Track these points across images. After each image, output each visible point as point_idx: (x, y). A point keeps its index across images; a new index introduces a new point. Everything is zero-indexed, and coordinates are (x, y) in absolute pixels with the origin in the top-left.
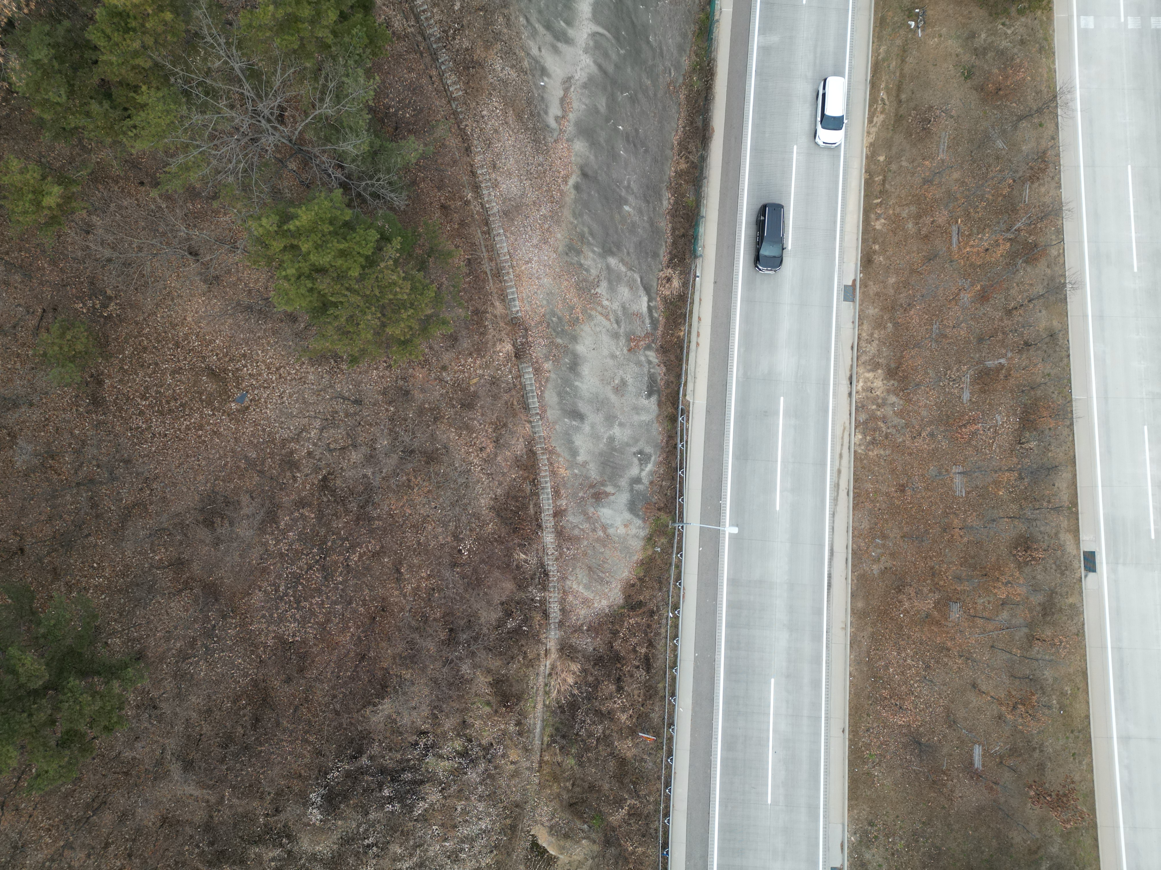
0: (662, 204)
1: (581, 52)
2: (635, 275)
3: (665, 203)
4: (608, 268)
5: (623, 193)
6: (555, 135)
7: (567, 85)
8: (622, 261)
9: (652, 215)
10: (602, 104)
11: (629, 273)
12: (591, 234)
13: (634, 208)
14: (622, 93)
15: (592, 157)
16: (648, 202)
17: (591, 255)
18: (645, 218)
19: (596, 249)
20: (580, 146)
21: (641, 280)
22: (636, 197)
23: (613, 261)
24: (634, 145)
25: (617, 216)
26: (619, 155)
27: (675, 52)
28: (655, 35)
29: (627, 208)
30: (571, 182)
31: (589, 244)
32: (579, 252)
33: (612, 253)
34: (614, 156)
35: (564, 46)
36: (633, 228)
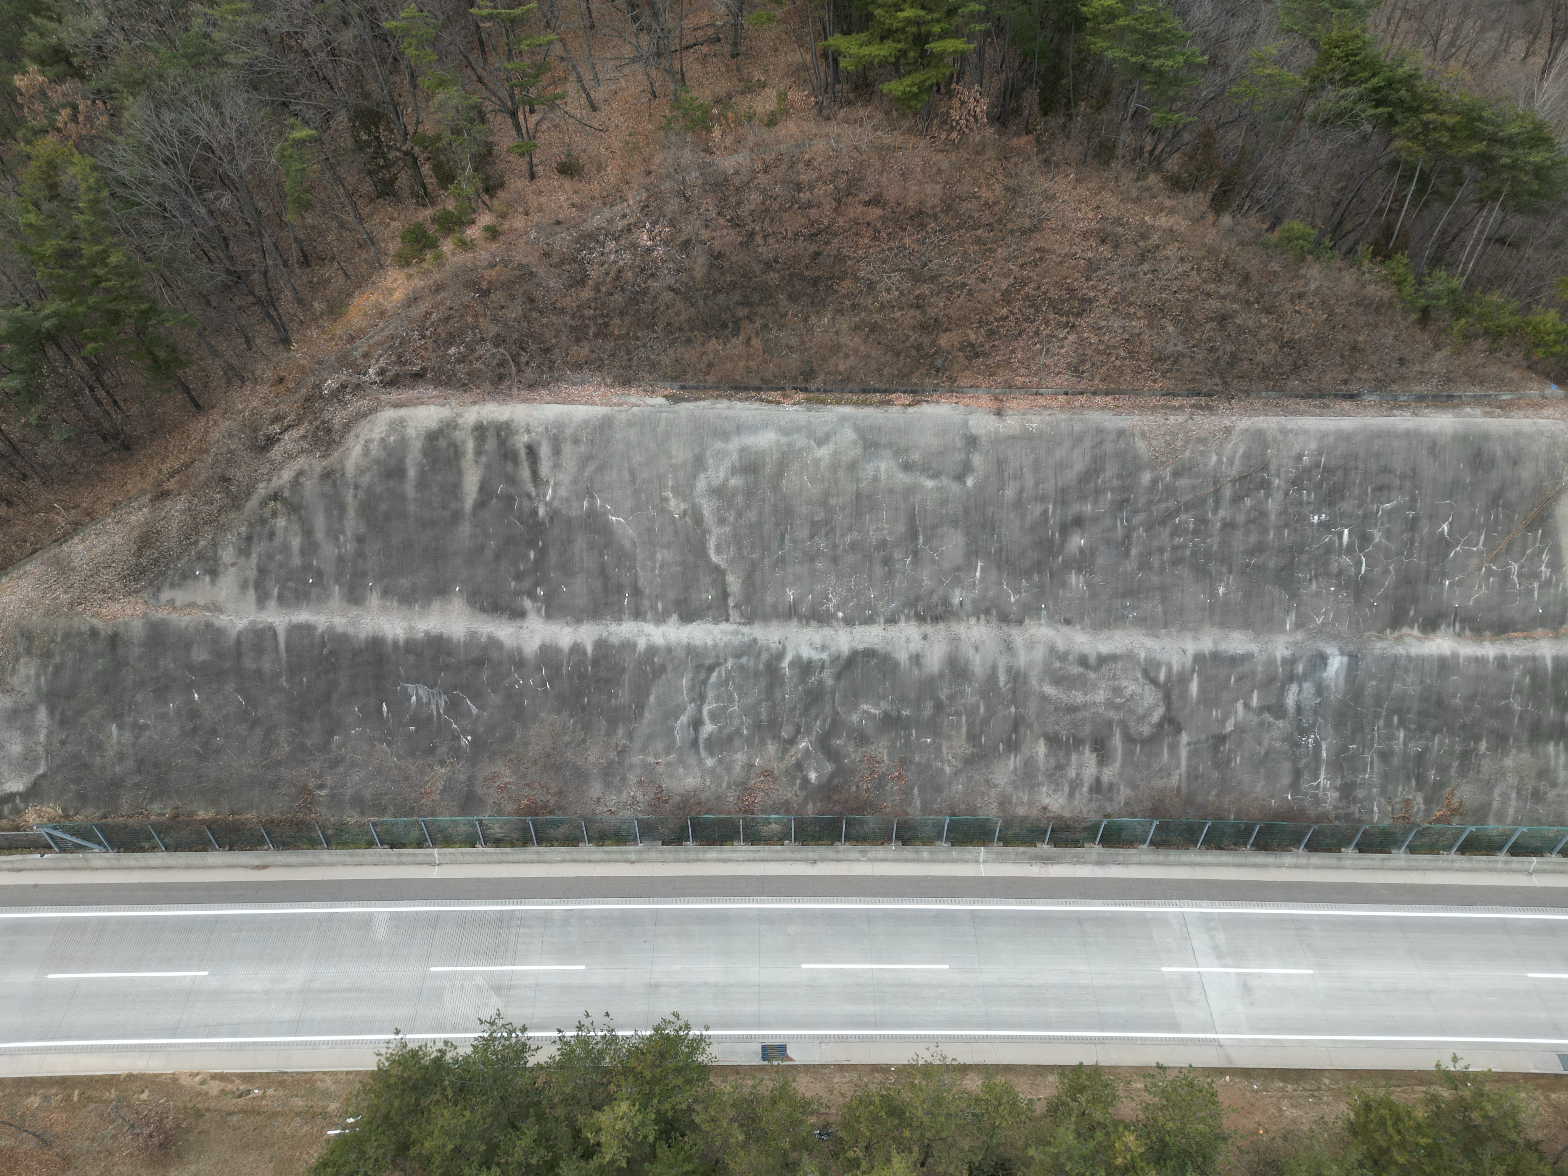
0: (152, 800)
1: (251, 618)
2: (43, 762)
3: (156, 807)
4: (32, 709)
5: (129, 719)
6: (153, 601)
7: (212, 607)
8: (50, 734)
9: (129, 783)
10: (200, 655)
11: (40, 749)
12: (58, 670)
13: (119, 743)
14: (238, 691)
15: (137, 651)
16: (139, 771)
17: (32, 672)
18: (117, 769)
19: (43, 679)
20: (137, 627)
21: (43, 776)
22: (134, 744)
23: (42, 714)
24: (195, 730)
25: (96, 712)
26: (166, 703)
27: (349, 792)
28: (343, 744)
29: (114, 728)
30: (95, 621)
31: (45, 667)
32: (28, 652)
33: (52, 710)
34: (161, 692)
35: (254, 597)
36: (96, 746)
